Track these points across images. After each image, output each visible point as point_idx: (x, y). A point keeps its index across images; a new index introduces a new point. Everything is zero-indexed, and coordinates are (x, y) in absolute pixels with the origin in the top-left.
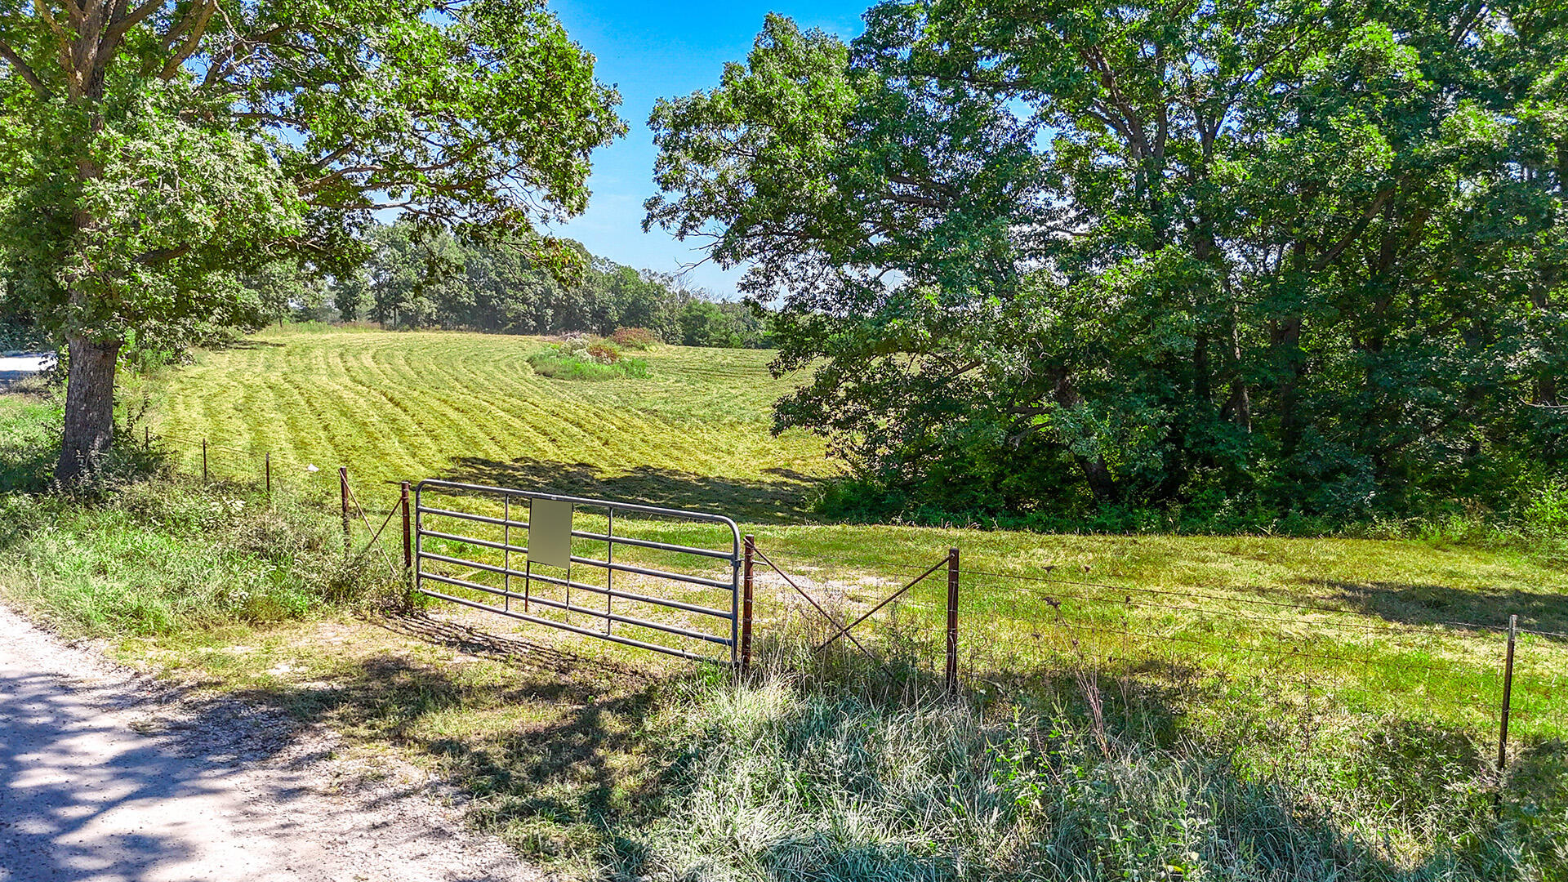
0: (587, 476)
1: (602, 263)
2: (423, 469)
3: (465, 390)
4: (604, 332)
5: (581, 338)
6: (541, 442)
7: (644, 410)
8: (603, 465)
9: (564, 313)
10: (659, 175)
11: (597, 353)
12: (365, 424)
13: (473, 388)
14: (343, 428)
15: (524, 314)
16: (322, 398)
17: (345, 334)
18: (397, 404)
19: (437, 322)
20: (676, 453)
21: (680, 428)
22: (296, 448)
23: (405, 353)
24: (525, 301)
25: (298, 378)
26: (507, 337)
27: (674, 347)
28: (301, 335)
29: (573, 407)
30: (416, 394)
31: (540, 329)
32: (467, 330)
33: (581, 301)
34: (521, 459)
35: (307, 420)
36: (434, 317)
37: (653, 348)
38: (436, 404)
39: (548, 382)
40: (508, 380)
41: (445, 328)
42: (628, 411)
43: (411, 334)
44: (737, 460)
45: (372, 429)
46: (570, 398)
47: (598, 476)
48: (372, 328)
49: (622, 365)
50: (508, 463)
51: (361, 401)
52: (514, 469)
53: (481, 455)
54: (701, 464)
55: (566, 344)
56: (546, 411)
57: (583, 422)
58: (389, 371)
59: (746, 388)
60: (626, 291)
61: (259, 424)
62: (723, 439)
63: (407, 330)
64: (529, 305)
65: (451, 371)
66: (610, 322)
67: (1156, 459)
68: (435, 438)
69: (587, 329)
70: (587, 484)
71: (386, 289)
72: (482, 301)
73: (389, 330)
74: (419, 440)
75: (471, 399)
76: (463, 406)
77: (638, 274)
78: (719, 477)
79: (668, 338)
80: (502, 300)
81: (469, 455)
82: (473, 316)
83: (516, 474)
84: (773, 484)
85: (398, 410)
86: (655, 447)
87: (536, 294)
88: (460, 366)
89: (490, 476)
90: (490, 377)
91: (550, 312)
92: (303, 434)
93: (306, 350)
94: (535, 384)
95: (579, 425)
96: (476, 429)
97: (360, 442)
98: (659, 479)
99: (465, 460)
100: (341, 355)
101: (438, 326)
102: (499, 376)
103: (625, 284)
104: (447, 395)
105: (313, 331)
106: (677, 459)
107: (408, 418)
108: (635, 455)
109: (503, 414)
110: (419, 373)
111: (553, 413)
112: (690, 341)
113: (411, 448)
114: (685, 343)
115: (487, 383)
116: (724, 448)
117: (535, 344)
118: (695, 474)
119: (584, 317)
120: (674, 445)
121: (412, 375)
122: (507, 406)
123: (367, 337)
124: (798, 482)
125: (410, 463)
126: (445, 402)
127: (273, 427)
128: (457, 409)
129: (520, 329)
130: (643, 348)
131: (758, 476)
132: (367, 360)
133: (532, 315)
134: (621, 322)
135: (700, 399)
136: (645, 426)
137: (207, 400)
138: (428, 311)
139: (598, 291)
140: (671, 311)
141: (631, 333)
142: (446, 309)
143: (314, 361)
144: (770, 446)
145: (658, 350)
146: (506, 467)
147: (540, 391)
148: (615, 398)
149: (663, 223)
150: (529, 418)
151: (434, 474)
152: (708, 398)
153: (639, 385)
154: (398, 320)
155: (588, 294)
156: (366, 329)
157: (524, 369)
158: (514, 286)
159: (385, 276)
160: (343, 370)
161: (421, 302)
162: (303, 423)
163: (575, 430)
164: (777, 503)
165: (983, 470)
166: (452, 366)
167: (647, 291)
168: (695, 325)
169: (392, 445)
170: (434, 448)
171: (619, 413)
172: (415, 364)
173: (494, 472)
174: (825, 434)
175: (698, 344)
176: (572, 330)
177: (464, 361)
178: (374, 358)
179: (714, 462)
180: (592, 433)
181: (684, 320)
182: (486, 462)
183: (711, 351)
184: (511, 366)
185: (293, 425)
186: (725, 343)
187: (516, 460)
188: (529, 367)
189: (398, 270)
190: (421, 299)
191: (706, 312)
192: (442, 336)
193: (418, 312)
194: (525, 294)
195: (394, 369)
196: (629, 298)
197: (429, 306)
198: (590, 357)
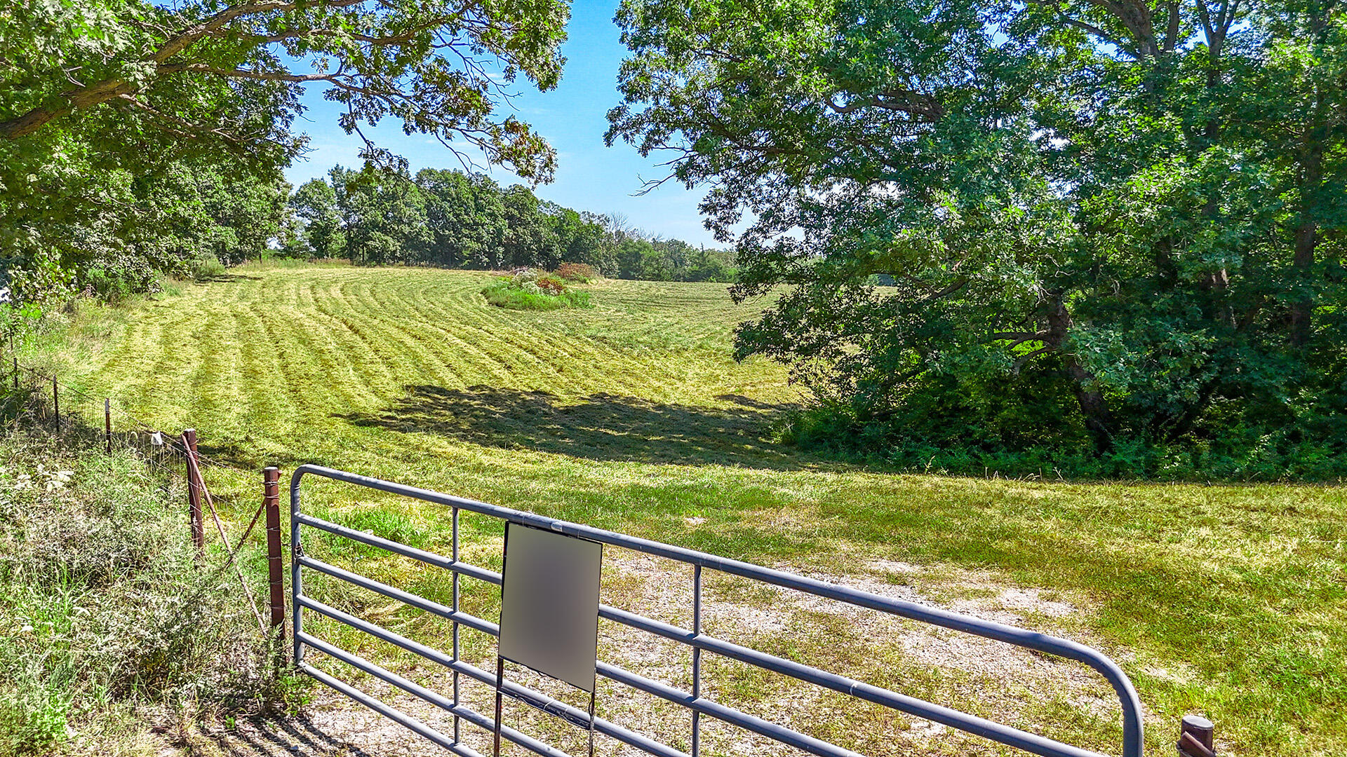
0: (544, 405)
1: (547, 206)
2: (375, 399)
3: (424, 319)
4: (549, 268)
5: (529, 272)
6: (497, 369)
7: (593, 337)
8: (559, 393)
9: (513, 251)
10: (624, 82)
11: (545, 285)
12: (322, 351)
13: (432, 317)
14: (299, 356)
15: (479, 252)
16: (284, 326)
17: (317, 269)
18: (357, 332)
19: (400, 259)
20: (629, 380)
21: (629, 355)
22: (245, 377)
23: (370, 286)
24: (479, 239)
25: (265, 308)
26: (462, 272)
27: (613, 281)
28: (278, 270)
29: (526, 335)
30: (376, 322)
31: (492, 265)
32: (427, 266)
33: (529, 239)
34: (478, 387)
35: (265, 348)
36: (398, 254)
37: (594, 281)
38: (394, 331)
39: (501, 311)
40: (464, 310)
41: (408, 264)
42: (578, 338)
43: (378, 269)
44: (689, 386)
45: (328, 357)
46: (521, 327)
47: (556, 404)
48: (343, 264)
49: (568, 296)
50: (464, 391)
51: (322, 328)
52: (470, 398)
53: (436, 383)
54: (655, 390)
55: (516, 278)
56: (501, 338)
57: (536, 349)
58: (355, 301)
59: (679, 316)
60: (568, 231)
61: (214, 352)
62: (672, 365)
63: (374, 266)
64: (482, 243)
65: (412, 302)
66: (554, 259)
67: (1191, 391)
68: (391, 366)
69: (534, 265)
70: (546, 414)
71: (355, 229)
72: (441, 239)
73: (358, 266)
74: (374, 367)
75: (429, 327)
76: (420, 334)
77: (579, 216)
78: (675, 404)
79: (607, 273)
80: (459, 239)
81: (424, 383)
82: (433, 254)
83: (472, 403)
84: (730, 411)
85: (358, 337)
86: (608, 373)
87: (488, 233)
88: (420, 297)
89: (445, 407)
90: (447, 307)
91: (501, 249)
92: (256, 362)
93: (281, 282)
94: (488, 313)
95: (533, 352)
96: (432, 357)
97: (314, 370)
98: (617, 408)
99: (420, 388)
100: (312, 288)
101: (402, 263)
102: (456, 306)
103: (568, 225)
104: (407, 323)
105: (289, 267)
106: (631, 385)
107: (366, 346)
108: (590, 382)
109: (458, 341)
110: (382, 304)
111: (508, 341)
112: (625, 275)
113: (365, 377)
114: (621, 278)
115: (444, 312)
116: (674, 374)
117: (488, 278)
118: (651, 401)
119: (532, 254)
120: (626, 371)
121: (376, 305)
122: (463, 333)
123: (338, 272)
124: (754, 409)
125: (363, 393)
126: (403, 329)
127: (229, 354)
128: (415, 336)
129: (475, 265)
130: (584, 281)
131: (711, 403)
132: (335, 292)
133: (485, 252)
134: (564, 258)
135: (639, 327)
136: (596, 352)
137: (167, 328)
138: (392, 249)
139: (543, 231)
140: (608, 249)
141: (573, 268)
142: (409, 247)
143: (286, 293)
144: (718, 372)
145: (598, 283)
146: (462, 396)
147: (493, 320)
148: (562, 326)
149: (626, 137)
150: (485, 345)
151: (385, 405)
152: (646, 326)
153: (583, 314)
154: (366, 258)
155: (535, 234)
156: (337, 265)
157: (478, 300)
158: (469, 226)
159: (354, 218)
160: (312, 300)
161: (386, 241)
162: (259, 350)
163: (530, 357)
164: (741, 433)
165: (978, 400)
166: (413, 297)
167: (587, 231)
168: (630, 261)
169: (347, 375)
170: (389, 376)
171: (570, 340)
172: (380, 296)
173: (450, 402)
174: (786, 362)
175: (633, 278)
176: (521, 265)
177: (424, 293)
178: (342, 290)
179: (668, 389)
180: (546, 360)
181: (620, 256)
182: (441, 391)
183: (645, 284)
184: (467, 298)
185: (248, 353)
186: (657, 277)
187: (472, 389)
188: (483, 298)
189: (366, 212)
190: (386, 238)
191: (640, 249)
192: (405, 271)
193: (384, 249)
194: (479, 234)
195: (359, 300)
196: (571, 237)
197: (393, 245)
198: (538, 288)
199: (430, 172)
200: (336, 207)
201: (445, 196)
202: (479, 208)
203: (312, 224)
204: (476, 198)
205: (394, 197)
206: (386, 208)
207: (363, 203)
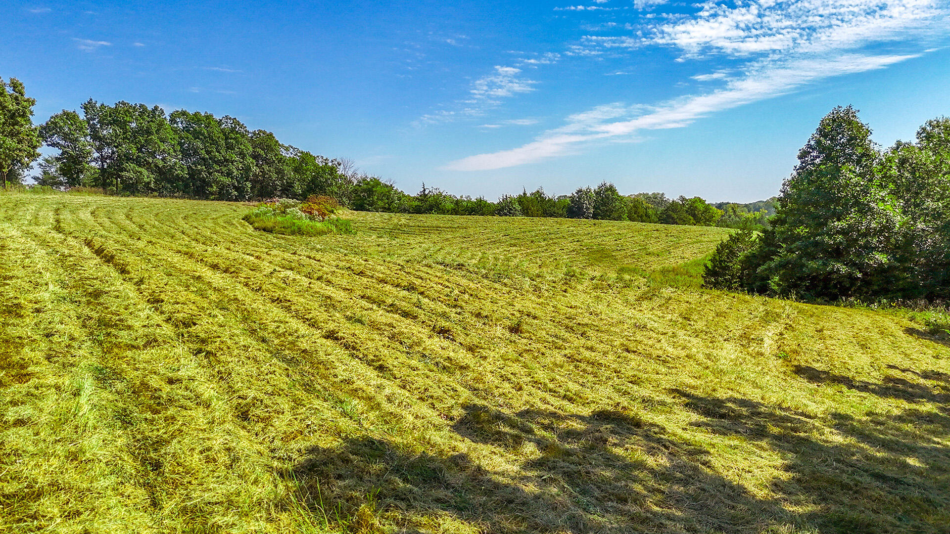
1: (287, 149)
9: (258, 186)
15: (229, 186)
19: (153, 190)
23: (125, 211)
24: (229, 174)
30: (141, 244)
31: (240, 198)
33: (274, 176)
36: (152, 185)
37: (340, 212)
39: (270, 236)
40: (233, 234)
41: (161, 196)
48: (96, 193)
49: (330, 223)
55: (278, 204)
58: (108, 224)
59: (428, 242)
60: (306, 170)
63: (128, 196)
64: (232, 178)
66: (294, 194)
71: (108, 161)
72: (193, 174)
73: (112, 195)
77: (315, 158)
79: (348, 206)
80: (210, 174)
82: (186, 186)
87: (238, 169)
88: (182, 222)
91: (249, 185)
101: (156, 194)
103: (306, 165)
110: (141, 227)
112: (362, 207)
115: (214, 236)
117: (243, 208)
119: (276, 189)
121: (134, 228)
123: (89, 198)
132: (84, 214)
133: (234, 186)
134: (304, 194)
135: (411, 252)
138: (146, 180)
139: (286, 170)
141: (320, 201)
142: (163, 180)
145: (344, 214)
154: (120, 188)
155: (279, 172)
156: (90, 193)
157: (242, 225)
158: (218, 162)
159: (107, 151)
161: (141, 173)
166: (173, 222)
167: (324, 171)
168: (363, 196)
172: (136, 219)
175: (369, 210)
177: (185, 218)
181: (354, 192)
183: (385, 215)
184: (229, 223)
186: (388, 209)
188: (247, 224)
189: (120, 145)
190: (140, 169)
191: (373, 187)
192: (159, 201)
193: (139, 180)
194: (229, 170)
195: (113, 223)
196: (309, 176)
197: (147, 176)
198: (304, 215)
199: (184, 113)
200: (88, 138)
201: (197, 135)
202: (229, 147)
203: (63, 154)
204: (227, 139)
205: (148, 132)
206: (140, 141)
207: (117, 136)
